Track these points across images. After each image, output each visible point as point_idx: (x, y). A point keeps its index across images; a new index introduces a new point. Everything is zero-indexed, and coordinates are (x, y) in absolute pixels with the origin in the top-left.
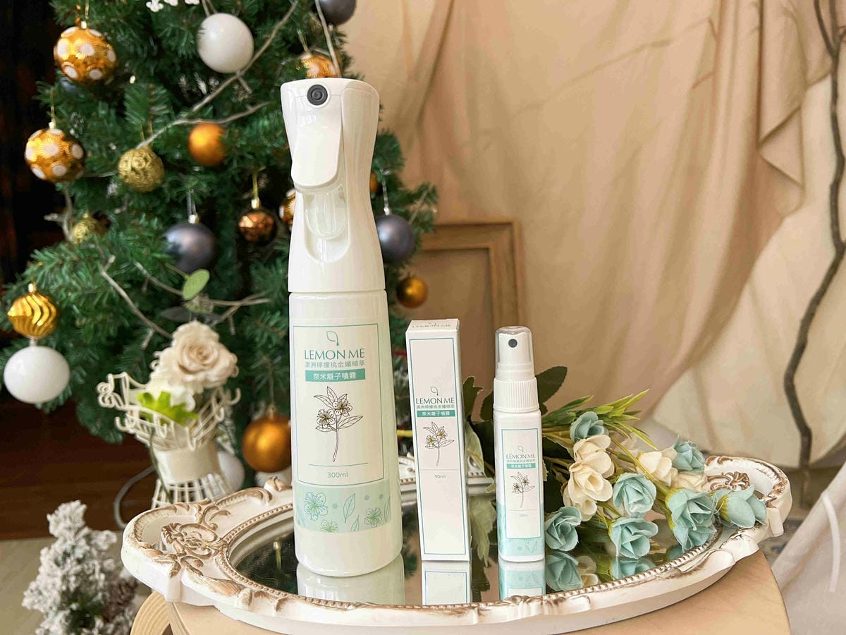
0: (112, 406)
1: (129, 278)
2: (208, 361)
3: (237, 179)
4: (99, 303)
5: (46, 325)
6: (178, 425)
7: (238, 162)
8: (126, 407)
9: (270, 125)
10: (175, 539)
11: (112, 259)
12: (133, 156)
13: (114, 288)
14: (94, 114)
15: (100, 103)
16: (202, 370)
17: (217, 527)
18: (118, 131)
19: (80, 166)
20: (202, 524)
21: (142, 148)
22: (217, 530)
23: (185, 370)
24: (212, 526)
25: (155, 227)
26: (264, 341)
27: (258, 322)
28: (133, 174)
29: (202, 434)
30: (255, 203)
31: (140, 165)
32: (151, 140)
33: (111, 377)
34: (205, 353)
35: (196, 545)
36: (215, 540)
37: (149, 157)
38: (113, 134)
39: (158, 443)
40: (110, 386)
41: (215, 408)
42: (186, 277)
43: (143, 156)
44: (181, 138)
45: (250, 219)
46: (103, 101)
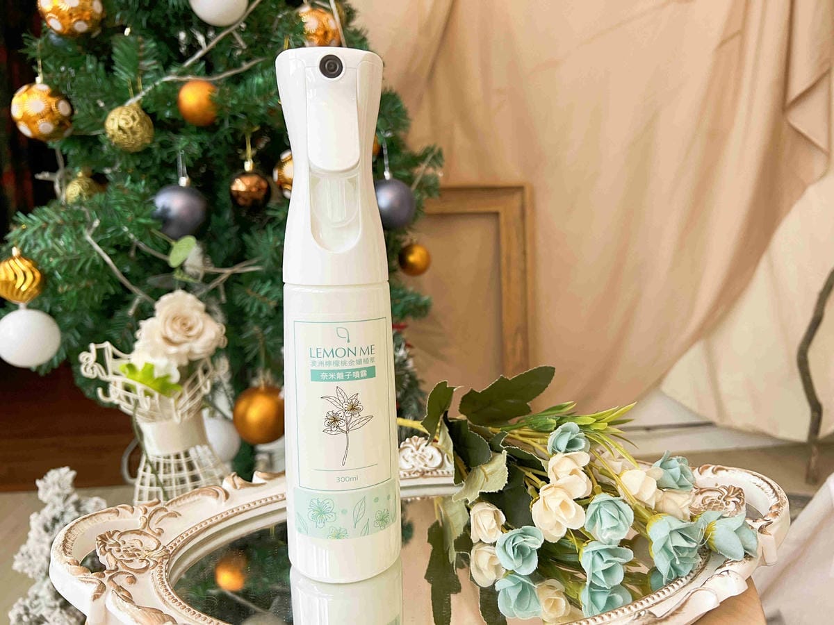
0: (95, 376)
1: (114, 243)
2: (193, 333)
3: (230, 139)
4: (82, 269)
5: (30, 290)
6: (163, 396)
7: (230, 123)
8: (110, 378)
9: (265, 82)
10: (111, 549)
11: (96, 223)
12: (120, 114)
13: (99, 254)
14: (82, 68)
15: (88, 57)
16: (185, 342)
17: (163, 532)
18: (107, 87)
19: (67, 123)
20: (146, 530)
21: (130, 105)
22: (163, 535)
23: (168, 341)
24: (157, 531)
25: (142, 190)
26: (255, 310)
27: (249, 291)
28: (120, 133)
29: (188, 406)
30: (248, 166)
31: (127, 124)
32: (139, 97)
33: (93, 347)
34: (189, 324)
35: (135, 555)
36: (157, 549)
37: (136, 116)
38: (102, 90)
39: (142, 414)
40: (92, 356)
41: (201, 379)
42: (173, 243)
43: (131, 114)
44: (170, 95)
45: (243, 182)
46: (91, 54)
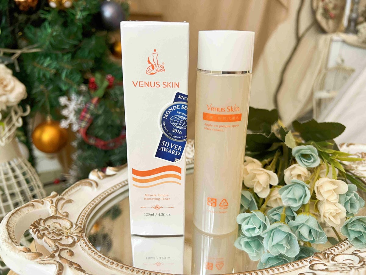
2: (9, 88)
10: (44, 233)
17: (69, 214)
20: (58, 215)
24: (65, 214)
29: (8, 135)
34: (5, 83)
36: (72, 226)
